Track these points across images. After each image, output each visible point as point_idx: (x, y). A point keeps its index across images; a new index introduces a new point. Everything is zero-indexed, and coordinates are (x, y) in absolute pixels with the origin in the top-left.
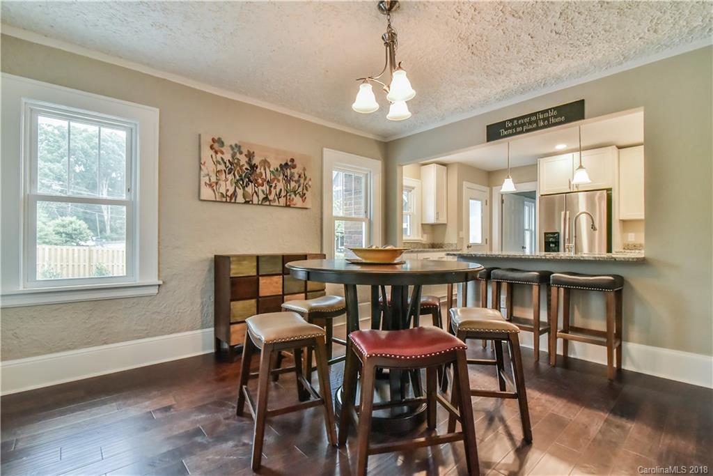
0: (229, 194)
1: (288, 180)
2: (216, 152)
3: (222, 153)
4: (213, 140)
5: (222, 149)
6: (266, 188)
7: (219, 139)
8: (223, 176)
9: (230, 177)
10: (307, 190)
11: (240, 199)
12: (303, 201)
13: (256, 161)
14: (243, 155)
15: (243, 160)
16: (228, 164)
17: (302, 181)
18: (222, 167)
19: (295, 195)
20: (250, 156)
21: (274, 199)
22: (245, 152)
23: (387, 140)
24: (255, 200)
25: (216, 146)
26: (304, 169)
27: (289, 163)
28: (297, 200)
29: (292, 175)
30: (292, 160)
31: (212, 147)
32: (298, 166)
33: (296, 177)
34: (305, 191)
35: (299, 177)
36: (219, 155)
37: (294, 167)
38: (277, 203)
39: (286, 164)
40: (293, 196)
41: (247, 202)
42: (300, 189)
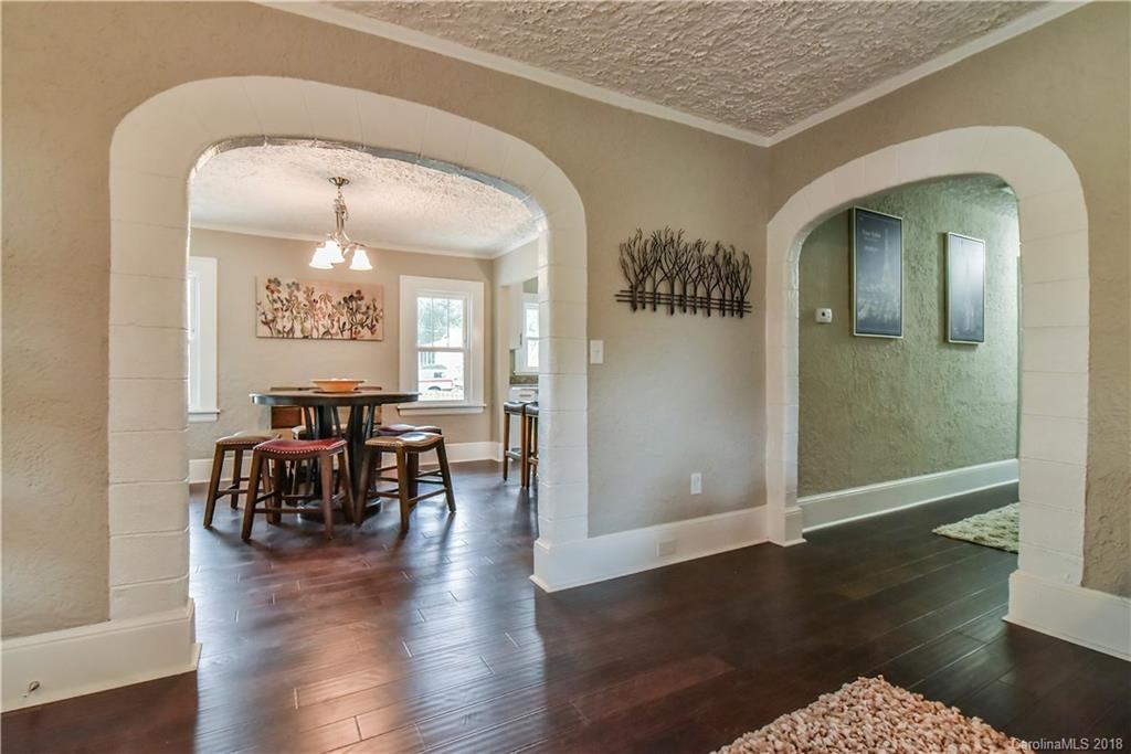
0: (286, 330)
1: (353, 312)
2: (272, 292)
3: (279, 292)
4: (269, 281)
5: (280, 288)
6: (327, 322)
7: (276, 279)
8: (280, 314)
9: (287, 314)
10: (377, 321)
11: (298, 334)
12: (373, 333)
13: (316, 296)
14: (301, 292)
15: (301, 296)
16: (285, 302)
17: (371, 312)
18: (279, 305)
19: (363, 327)
20: (309, 292)
21: (337, 333)
22: (304, 289)
23: (493, 258)
24: (315, 335)
25: (272, 286)
26: (374, 300)
27: (355, 295)
28: (366, 333)
29: (358, 307)
30: (359, 292)
31: (267, 288)
32: (366, 297)
33: (364, 309)
34: (374, 323)
35: (368, 308)
36: (276, 295)
37: (361, 299)
38: (340, 337)
39: (351, 296)
40: (360, 328)
41: (305, 337)
42: (369, 321)
